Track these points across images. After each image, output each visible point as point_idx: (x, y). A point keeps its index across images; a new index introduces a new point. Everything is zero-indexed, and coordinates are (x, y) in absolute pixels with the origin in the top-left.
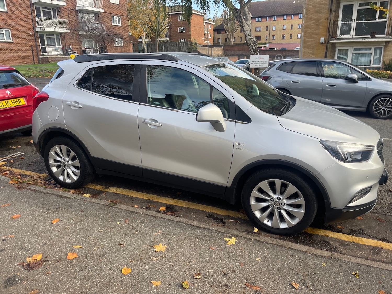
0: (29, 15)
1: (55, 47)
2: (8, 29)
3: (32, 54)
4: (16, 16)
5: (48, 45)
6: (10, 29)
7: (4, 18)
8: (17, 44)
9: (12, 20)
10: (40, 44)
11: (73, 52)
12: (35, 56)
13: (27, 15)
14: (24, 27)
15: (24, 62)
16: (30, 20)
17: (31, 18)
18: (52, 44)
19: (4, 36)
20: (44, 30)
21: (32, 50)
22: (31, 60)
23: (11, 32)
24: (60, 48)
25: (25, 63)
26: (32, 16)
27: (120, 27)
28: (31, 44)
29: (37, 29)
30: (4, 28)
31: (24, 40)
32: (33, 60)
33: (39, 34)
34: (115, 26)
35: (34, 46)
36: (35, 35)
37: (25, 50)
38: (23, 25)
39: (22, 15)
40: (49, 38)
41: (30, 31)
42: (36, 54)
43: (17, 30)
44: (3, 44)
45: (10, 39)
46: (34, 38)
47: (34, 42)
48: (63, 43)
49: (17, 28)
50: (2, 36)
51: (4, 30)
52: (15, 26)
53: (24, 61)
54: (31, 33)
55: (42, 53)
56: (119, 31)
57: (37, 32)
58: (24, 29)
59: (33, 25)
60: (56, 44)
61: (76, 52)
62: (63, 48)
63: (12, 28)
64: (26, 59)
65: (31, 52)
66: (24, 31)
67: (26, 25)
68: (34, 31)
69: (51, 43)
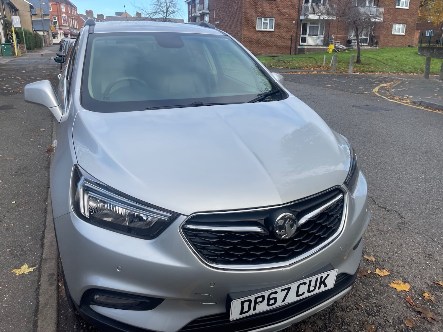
0: (296, 2)
1: (316, 36)
2: (273, 17)
3: (290, 44)
4: (283, 3)
5: (309, 35)
6: (275, 18)
7: (271, 6)
8: (278, 34)
9: (278, 9)
10: (301, 34)
11: (335, 42)
12: (293, 46)
13: (294, 2)
14: (289, 15)
15: (280, 53)
16: (296, 8)
17: (298, 5)
18: (315, 33)
19: (267, 25)
20: (307, 18)
21: (291, 40)
22: (288, 50)
23: (275, 21)
24: (321, 38)
25: (282, 53)
26: (299, 3)
27: (405, 10)
28: (291, 33)
29: (302, 18)
30: (269, 17)
31: (286, 29)
32: (290, 50)
33: (302, 22)
34: (398, 10)
35: (294, 35)
36: (297, 24)
37: (284, 39)
38: (288, 13)
39: (289, 2)
40: (312, 27)
41: (293, 19)
42: (294, 44)
43: (282, 19)
44: (265, 34)
45: (273, 28)
46: (296, 27)
47: (295, 31)
48: (326, 32)
49: (282, 16)
50: (266, 25)
51: (268, 19)
52: (280, 14)
53: (281, 51)
54: (294, 22)
55: (301, 44)
56: (404, 16)
57: (301, 20)
58: (288, 17)
59: (298, 12)
60: (319, 33)
61: (338, 42)
62: (324, 37)
63: (276, 17)
64: (283, 49)
65: (290, 42)
66: (287, 19)
67: (291, 13)
68: (298, 20)
69: (313, 32)
